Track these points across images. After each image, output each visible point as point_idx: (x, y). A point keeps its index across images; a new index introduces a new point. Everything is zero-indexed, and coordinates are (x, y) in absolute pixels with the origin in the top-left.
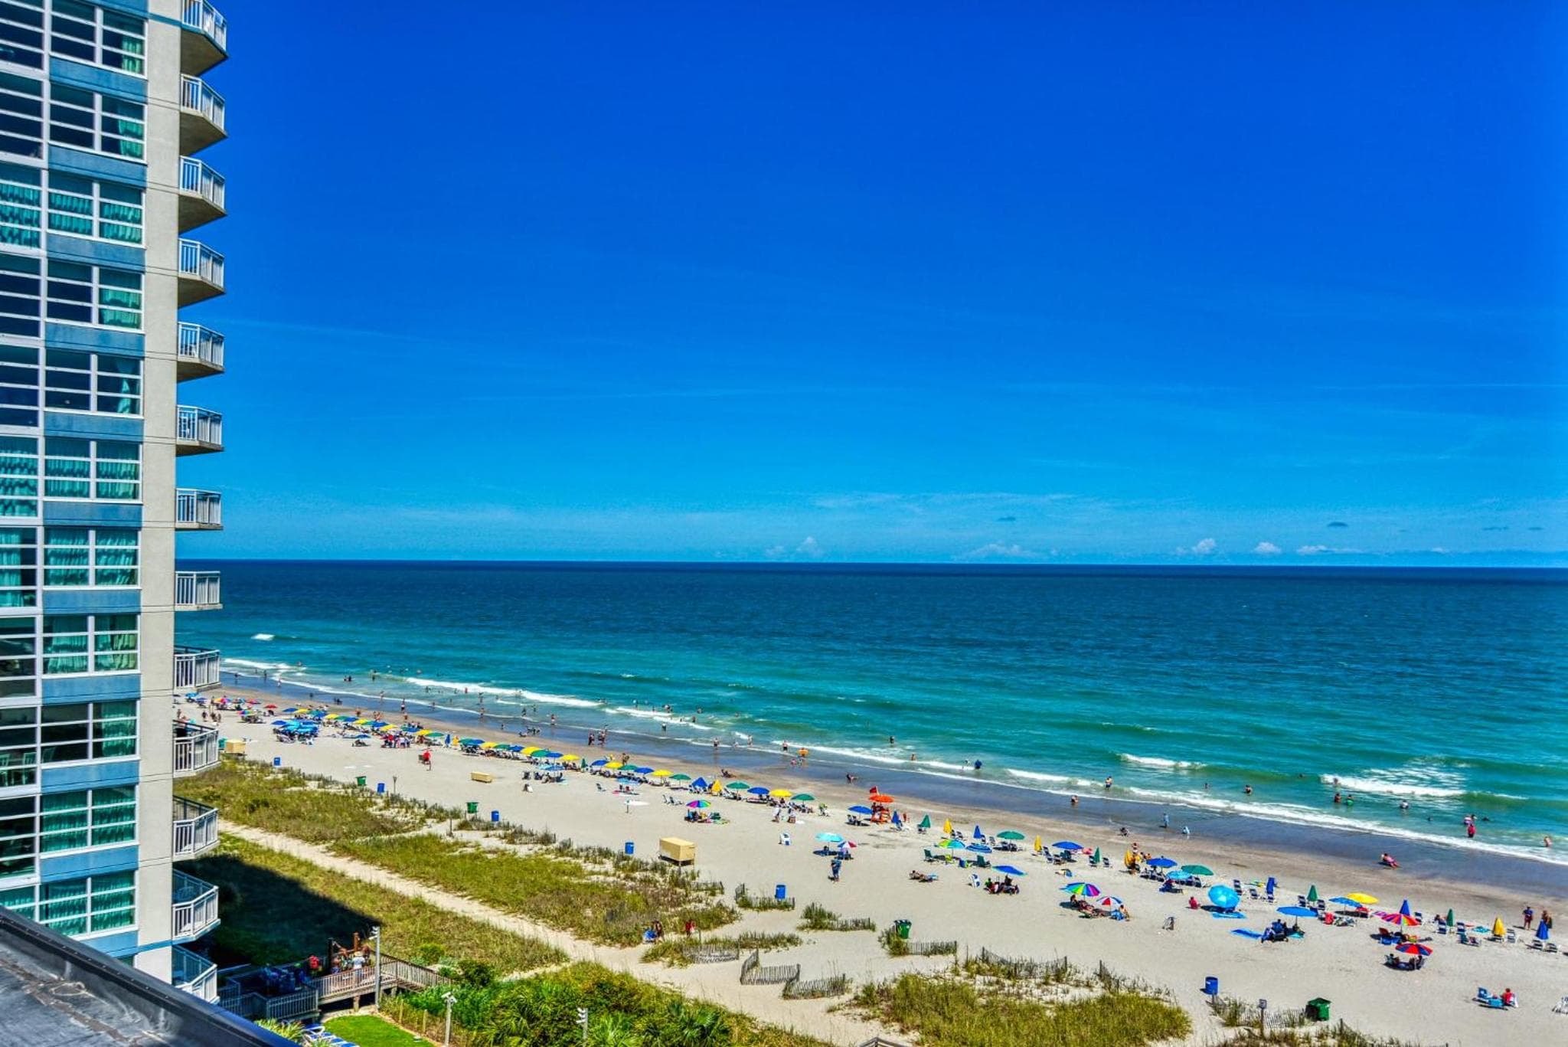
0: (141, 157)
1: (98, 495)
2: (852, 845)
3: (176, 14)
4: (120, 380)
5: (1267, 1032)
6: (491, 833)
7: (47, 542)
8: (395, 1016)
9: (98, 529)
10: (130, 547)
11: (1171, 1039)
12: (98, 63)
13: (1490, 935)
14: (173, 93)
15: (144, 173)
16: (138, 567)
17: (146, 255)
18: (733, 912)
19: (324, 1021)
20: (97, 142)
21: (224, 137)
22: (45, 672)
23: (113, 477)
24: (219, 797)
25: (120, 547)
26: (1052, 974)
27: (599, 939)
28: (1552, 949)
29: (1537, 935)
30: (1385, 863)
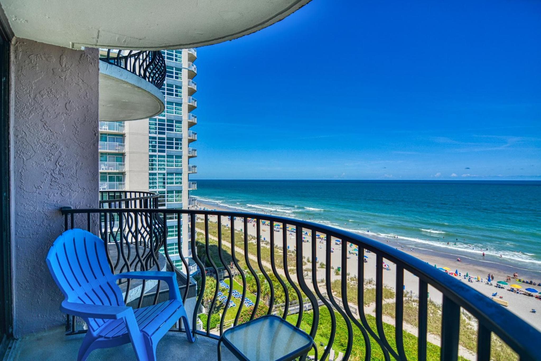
0: (181, 97)
1: (175, 166)
2: (333, 249)
3: (187, 67)
4: (179, 143)
5: (412, 299)
6: (263, 242)
7: (167, 176)
8: (237, 280)
9: (175, 173)
10: (180, 177)
11: (390, 299)
12: (174, 79)
13: (477, 280)
14: (187, 84)
15: (182, 100)
16: (182, 181)
17: (183, 117)
18: (306, 263)
19: (224, 280)
20: (174, 95)
21: (196, 91)
22: (167, 202)
23: (178, 163)
24: (215, 232)
25: (179, 177)
26: (368, 282)
27: (278, 267)
28: (491, 285)
29: (488, 281)
30: (458, 260)
